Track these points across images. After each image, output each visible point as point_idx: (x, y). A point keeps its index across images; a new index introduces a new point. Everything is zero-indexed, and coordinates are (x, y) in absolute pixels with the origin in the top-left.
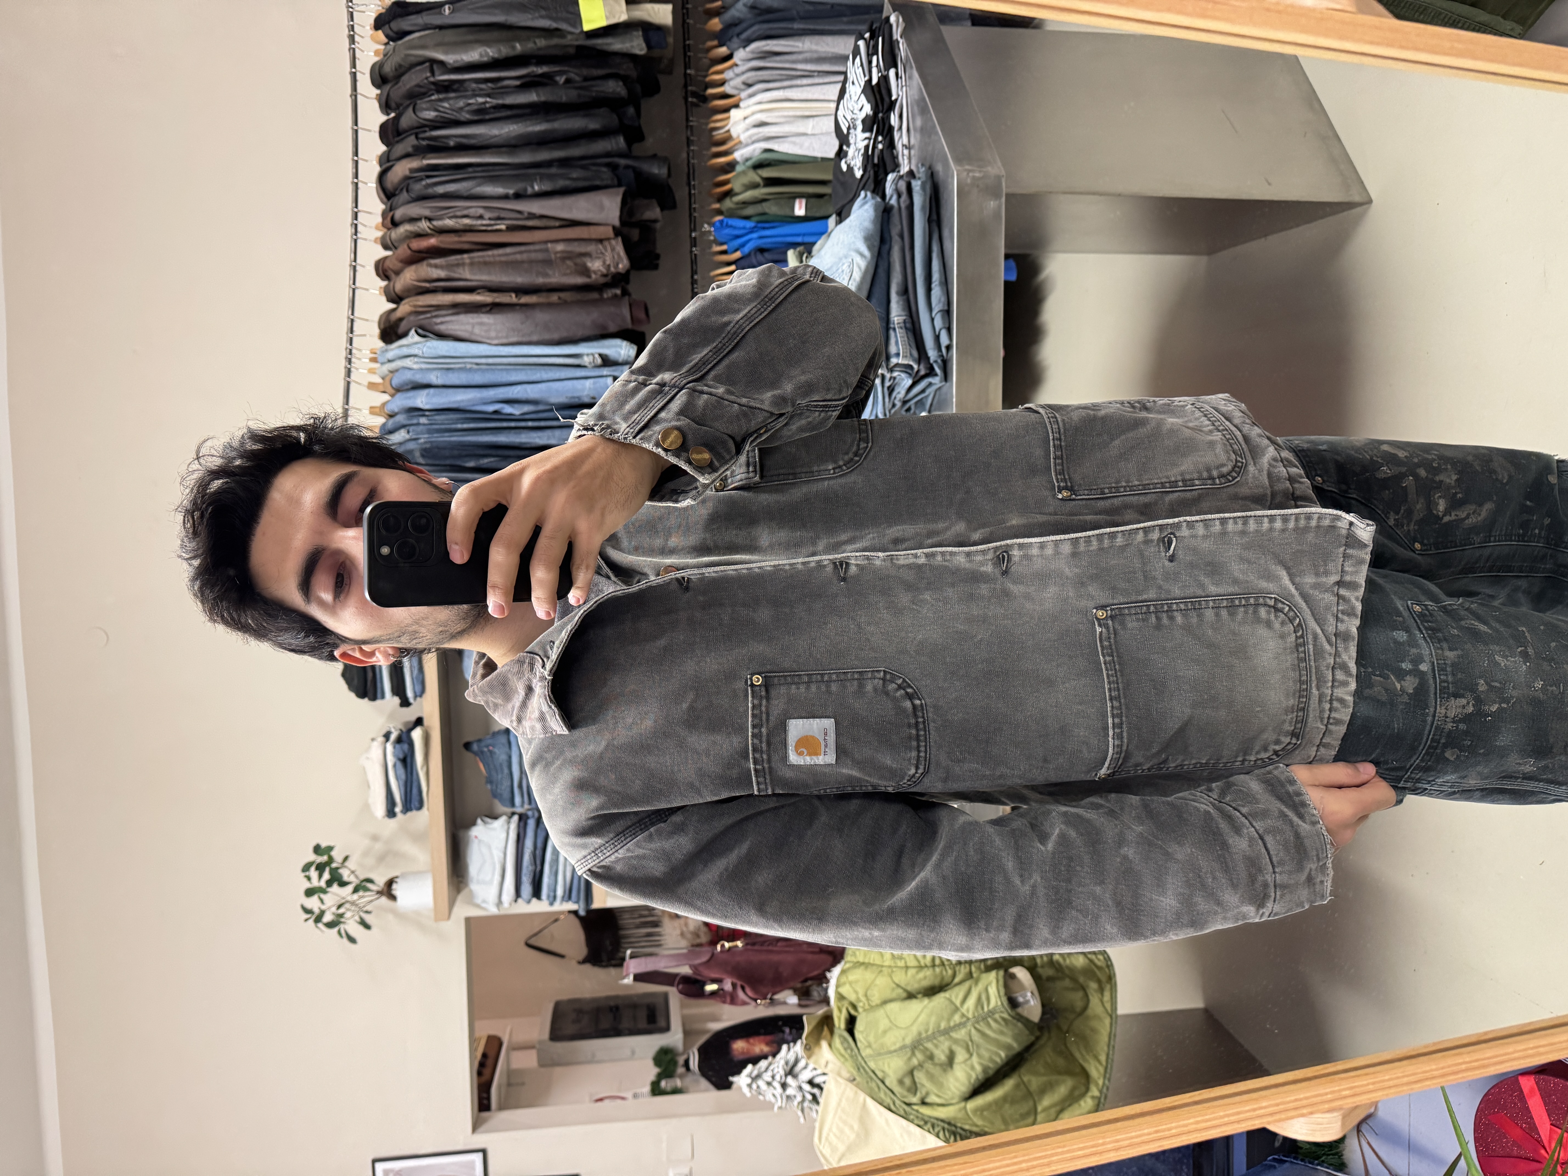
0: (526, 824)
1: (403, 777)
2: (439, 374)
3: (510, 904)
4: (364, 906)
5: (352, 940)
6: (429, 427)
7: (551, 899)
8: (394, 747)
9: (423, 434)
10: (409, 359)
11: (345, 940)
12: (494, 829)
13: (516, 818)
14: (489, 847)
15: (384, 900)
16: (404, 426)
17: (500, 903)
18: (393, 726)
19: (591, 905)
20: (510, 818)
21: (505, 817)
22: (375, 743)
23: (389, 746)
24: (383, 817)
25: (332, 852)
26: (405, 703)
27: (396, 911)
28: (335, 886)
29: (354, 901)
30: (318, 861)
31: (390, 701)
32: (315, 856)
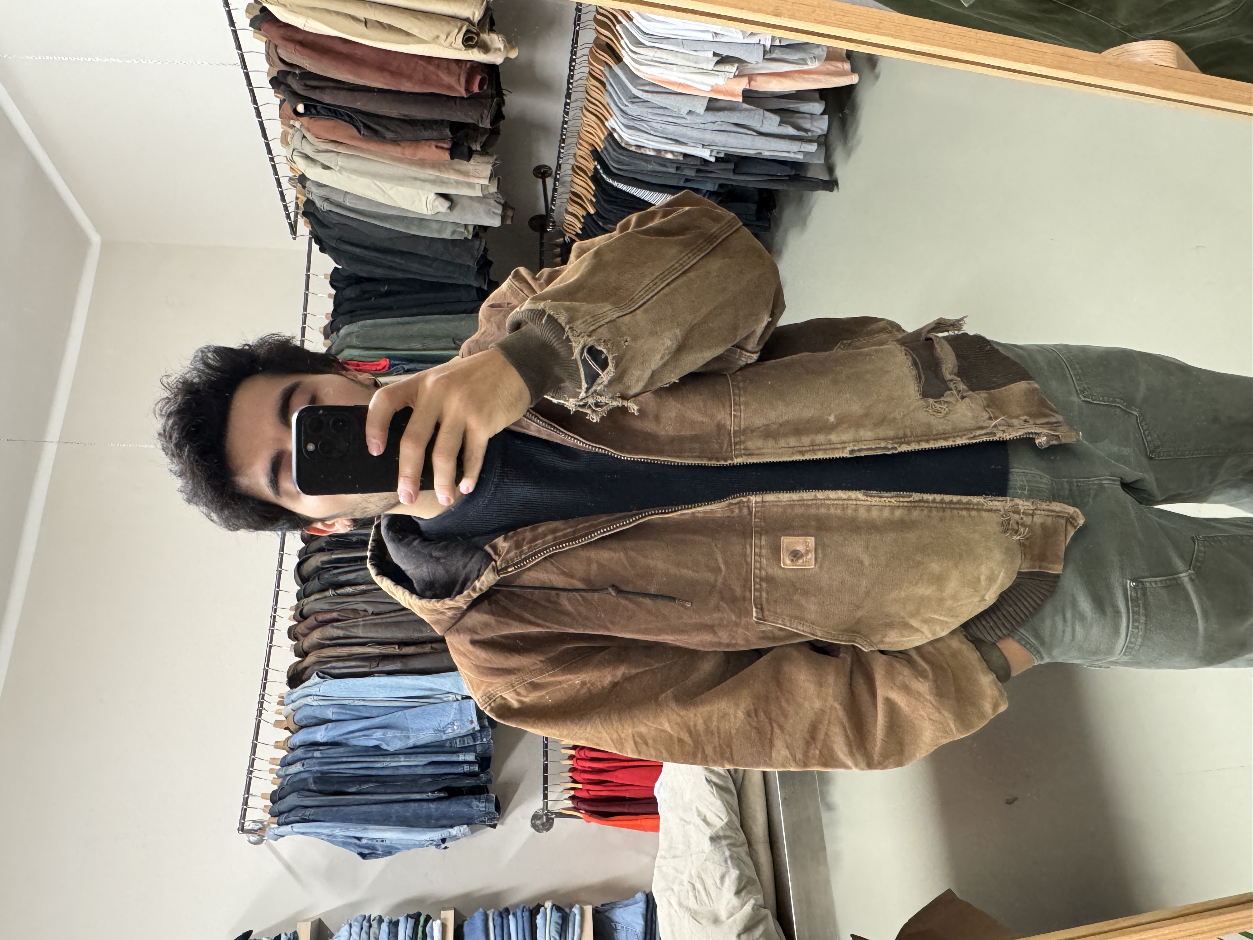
2: (334, 709)
6: (322, 760)
9: (315, 766)
10: (310, 698)
16: (300, 759)
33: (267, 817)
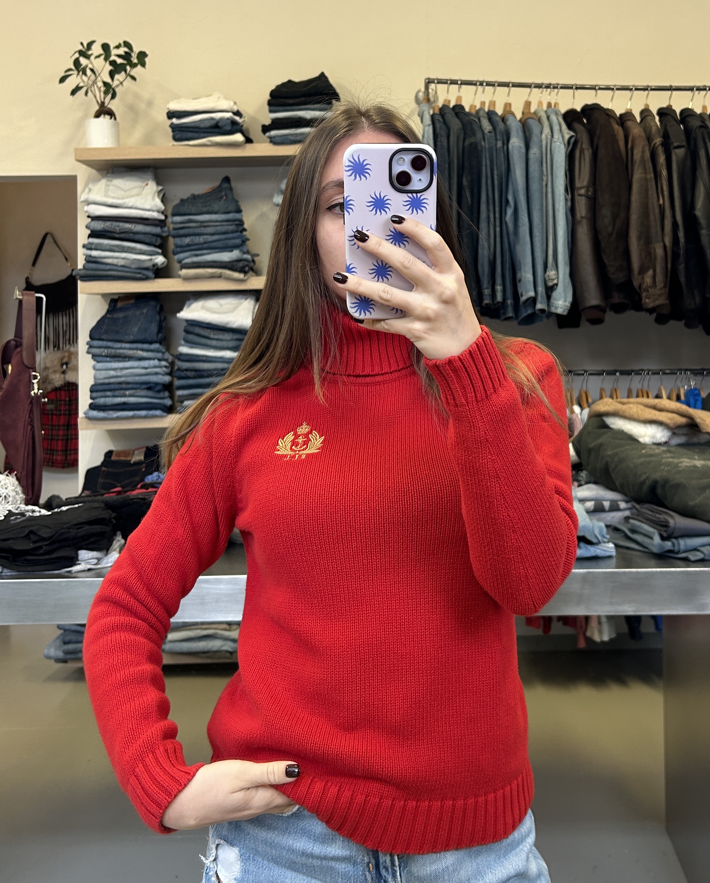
0: (156, 225)
1: (202, 125)
2: (538, 155)
3: (86, 212)
4: (91, 91)
5: (63, 80)
6: (495, 149)
7: (89, 246)
8: (228, 119)
9: (489, 144)
10: (550, 131)
11: (63, 74)
12: (153, 199)
13: (163, 217)
14: (138, 195)
15: (97, 108)
16: (494, 128)
17: (89, 203)
18: (246, 119)
19: (81, 280)
20: (162, 213)
21: (163, 208)
22: (232, 104)
23: (229, 115)
24: (168, 109)
25: (139, 67)
26: (265, 129)
27: (85, 117)
28: (110, 68)
29: (96, 83)
30: (133, 55)
31: (267, 118)
32: (137, 52)
33: (440, 104)
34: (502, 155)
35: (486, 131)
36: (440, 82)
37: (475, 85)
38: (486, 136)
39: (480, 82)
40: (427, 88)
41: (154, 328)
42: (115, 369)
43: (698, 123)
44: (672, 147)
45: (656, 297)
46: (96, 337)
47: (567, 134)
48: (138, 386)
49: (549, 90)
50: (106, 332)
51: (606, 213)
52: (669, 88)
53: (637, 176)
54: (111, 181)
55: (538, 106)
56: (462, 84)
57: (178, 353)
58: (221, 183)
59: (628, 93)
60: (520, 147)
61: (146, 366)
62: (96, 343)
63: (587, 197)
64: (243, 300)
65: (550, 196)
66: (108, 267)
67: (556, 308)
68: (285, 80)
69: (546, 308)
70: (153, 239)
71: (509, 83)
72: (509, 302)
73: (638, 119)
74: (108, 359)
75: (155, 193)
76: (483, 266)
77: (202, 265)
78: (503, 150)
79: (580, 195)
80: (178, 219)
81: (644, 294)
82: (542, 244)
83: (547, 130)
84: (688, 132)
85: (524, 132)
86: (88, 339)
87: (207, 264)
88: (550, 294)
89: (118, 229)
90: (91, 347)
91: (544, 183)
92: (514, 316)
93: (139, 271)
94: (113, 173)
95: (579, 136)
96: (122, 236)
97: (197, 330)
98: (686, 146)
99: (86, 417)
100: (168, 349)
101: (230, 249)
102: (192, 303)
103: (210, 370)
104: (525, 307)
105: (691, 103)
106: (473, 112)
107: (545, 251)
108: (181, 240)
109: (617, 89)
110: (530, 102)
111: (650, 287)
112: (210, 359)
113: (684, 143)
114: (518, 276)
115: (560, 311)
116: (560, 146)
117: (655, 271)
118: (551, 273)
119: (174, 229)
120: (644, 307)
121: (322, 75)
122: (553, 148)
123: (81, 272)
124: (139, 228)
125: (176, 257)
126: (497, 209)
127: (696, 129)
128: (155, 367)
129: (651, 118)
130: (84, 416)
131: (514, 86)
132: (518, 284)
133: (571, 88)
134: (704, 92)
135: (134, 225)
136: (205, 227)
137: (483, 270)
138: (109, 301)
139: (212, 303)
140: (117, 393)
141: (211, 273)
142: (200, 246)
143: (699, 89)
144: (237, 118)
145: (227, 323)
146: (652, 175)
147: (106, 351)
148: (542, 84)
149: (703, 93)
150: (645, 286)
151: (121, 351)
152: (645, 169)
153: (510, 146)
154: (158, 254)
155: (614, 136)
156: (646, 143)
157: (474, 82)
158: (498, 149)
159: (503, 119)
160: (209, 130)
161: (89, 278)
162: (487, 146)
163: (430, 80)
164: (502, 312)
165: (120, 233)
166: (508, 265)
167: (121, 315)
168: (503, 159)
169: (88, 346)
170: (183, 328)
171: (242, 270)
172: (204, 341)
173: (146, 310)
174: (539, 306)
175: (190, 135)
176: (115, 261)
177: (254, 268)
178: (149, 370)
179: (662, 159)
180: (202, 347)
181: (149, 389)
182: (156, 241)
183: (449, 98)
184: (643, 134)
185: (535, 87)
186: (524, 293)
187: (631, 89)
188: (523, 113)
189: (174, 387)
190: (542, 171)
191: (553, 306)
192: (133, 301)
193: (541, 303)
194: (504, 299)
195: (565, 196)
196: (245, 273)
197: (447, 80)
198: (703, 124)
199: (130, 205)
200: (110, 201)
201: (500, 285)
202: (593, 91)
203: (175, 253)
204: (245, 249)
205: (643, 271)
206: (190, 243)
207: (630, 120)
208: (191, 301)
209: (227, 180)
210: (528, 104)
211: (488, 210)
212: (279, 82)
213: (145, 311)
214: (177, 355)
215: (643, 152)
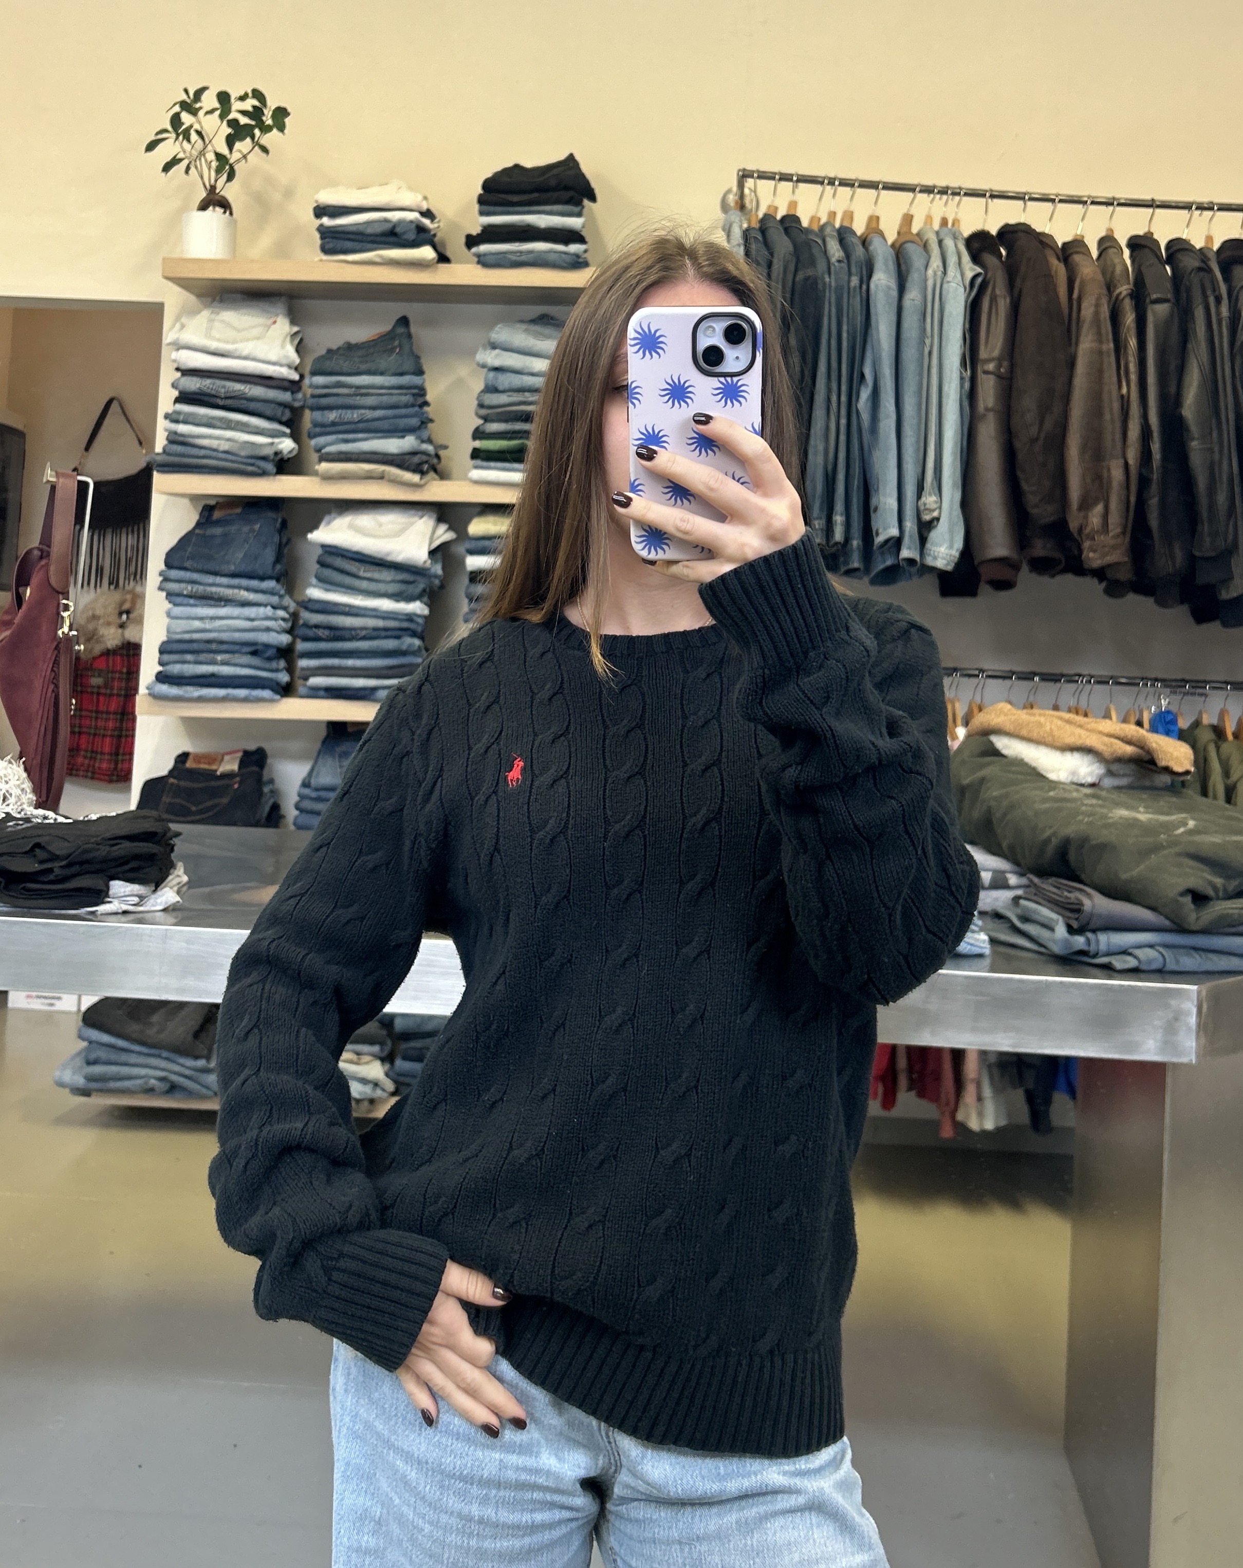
0: (285, 389)
1: (369, 231)
2: (918, 303)
3: (174, 361)
4: (196, 167)
5: (151, 147)
6: (846, 287)
7: (175, 417)
8: (411, 222)
9: (836, 280)
11: (153, 138)
12: (283, 346)
13: (296, 377)
14: (258, 338)
15: (204, 194)
16: (848, 256)
17: (179, 346)
18: (442, 224)
19: (158, 471)
20: (296, 369)
21: (297, 361)
22: (420, 197)
23: (414, 216)
24: (317, 201)
25: (275, 130)
26: (471, 241)
27: (184, 209)
28: (229, 131)
29: (204, 155)
30: (266, 112)
31: (476, 223)
32: (273, 108)
33: (761, 212)
34: (858, 298)
35: (833, 260)
36: (763, 176)
37: (822, 183)
38: (832, 268)
39: (830, 178)
40: (741, 185)
41: (269, 555)
42: (201, 619)
43: (1197, 264)
44: (1148, 301)
45: (1107, 549)
46: (176, 564)
47: (971, 270)
48: (236, 648)
49: (945, 197)
50: (191, 557)
51: (1028, 404)
52: (1150, 203)
53: (1086, 345)
54: (218, 314)
55: (926, 223)
56: (798, 181)
57: (306, 599)
58: (394, 327)
59: (1080, 207)
60: (889, 288)
61: (253, 616)
62: (174, 574)
63: (999, 377)
64: (416, 518)
65: (934, 371)
66: (202, 452)
67: (935, 558)
68: (509, 164)
69: (918, 559)
70: (279, 411)
71: (879, 183)
72: (856, 543)
73: (1095, 253)
74: (192, 601)
75: (287, 336)
76: (814, 481)
77: (353, 456)
78: (861, 292)
79: (986, 372)
80: (320, 380)
81: (1086, 544)
82: (918, 450)
83: (936, 262)
84: (1177, 278)
85: (899, 265)
86: (163, 567)
87: (362, 457)
88: (925, 534)
89: (223, 390)
90: (166, 580)
91: (927, 351)
92: (862, 568)
93: (252, 461)
94: (221, 301)
95: (989, 275)
96: (229, 402)
97: (339, 562)
98: (1173, 300)
99: (150, 694)
100: (290, 590)
101: (400, 434)
102: (334, 519)
103: (355, 629)
104: (882, 554)
105: (1186, 231)
106: (815, 228)
107: (921, 462)
108: (322, 415)
109: (1061, 201)
110: (912, 216)
111: (1097, 532)
112: (355, 611)
113: (1169, 296)
114: (874, 502)
115: (940, 564)
116: (956, 289)
117: (1107, 508)
118: (929, 500)
119: (313, 396)
120: (1086, 566)
121: (571, 157)
122: (944, 292)
123: (159, 459)
124: (257, 391)
125: (313, 442)
126: (844, 388)
127: (1190, 273)
128: (267, 618)
129: (1115, 250)
130: (147, 691)
131: (884, 188)
132: (873, 515)
133: (984, 196)
134: (1210, 213)
135: (248, 386)
136: (362, 395)
137: (814, 488)
138: (201, 509)
139: (365, 520)
140: (202, 657)
141: (368, 471)
142: (353, 427)
143: (1201, 207)
144: (426, 222)
145: (388, 554)
146: (1112, 345)
147: (189, 588)
148: (935, 187)
149: (1208, 214)
150: (1088, 530)
151: (214, 589)
152: (1099, 333)
153: (872, 286)
154: (284, 435)
155: (1049, 277)
156: (1105, 292)
157: (820, 179)
158: (852, 290)
159: (865, 242)
160: (379, 239)
161: (171, 469)
162: (833, 284)
163: (746, 173)
164: (842, 559)
165: (226, 398)
166: (856, 483)
167: (218, 531)
168: (859, 307)
169: (161, 578)
170: (315, 558)
171: (417, 469)
172: (348, 580)
173: (259, 525)
174: (905, 553)
175: (349, 244)
176: (214, 443)
177: (439, 467)
178: (256, 623)
179: (1129, 319)
180: (343, 590)
181: (254, 653)
182: (283, 414)
183: (776, 204)
184: (1100, 277)
185: (921, 191)
186: (880, 531)
187: (1085, 203)
188: (899, 233)
189: (297, 653)
190: (924, 330)
191: (929, 555)
192: (239, 510)
193: (909, 548)
194: (847, 539)
195: (961, 373)
196: (423, 473)
197: (776, 173)
198: (1203, 265)
199: (245, 353)
200: (214, 345)
201: (842, 515)
202: (1021, 203)
203: (312, 436)
204: (425, 434)
205: (1086, 505)
206: (337, 420)
207: (1077, 253)
208: (333, 515)
209: (404, 321)
210: (908, 219)
211: (829, 391)
212: (499, 168)
213: (257, 527)
214: (303, 601)
215: (1097, 306)
